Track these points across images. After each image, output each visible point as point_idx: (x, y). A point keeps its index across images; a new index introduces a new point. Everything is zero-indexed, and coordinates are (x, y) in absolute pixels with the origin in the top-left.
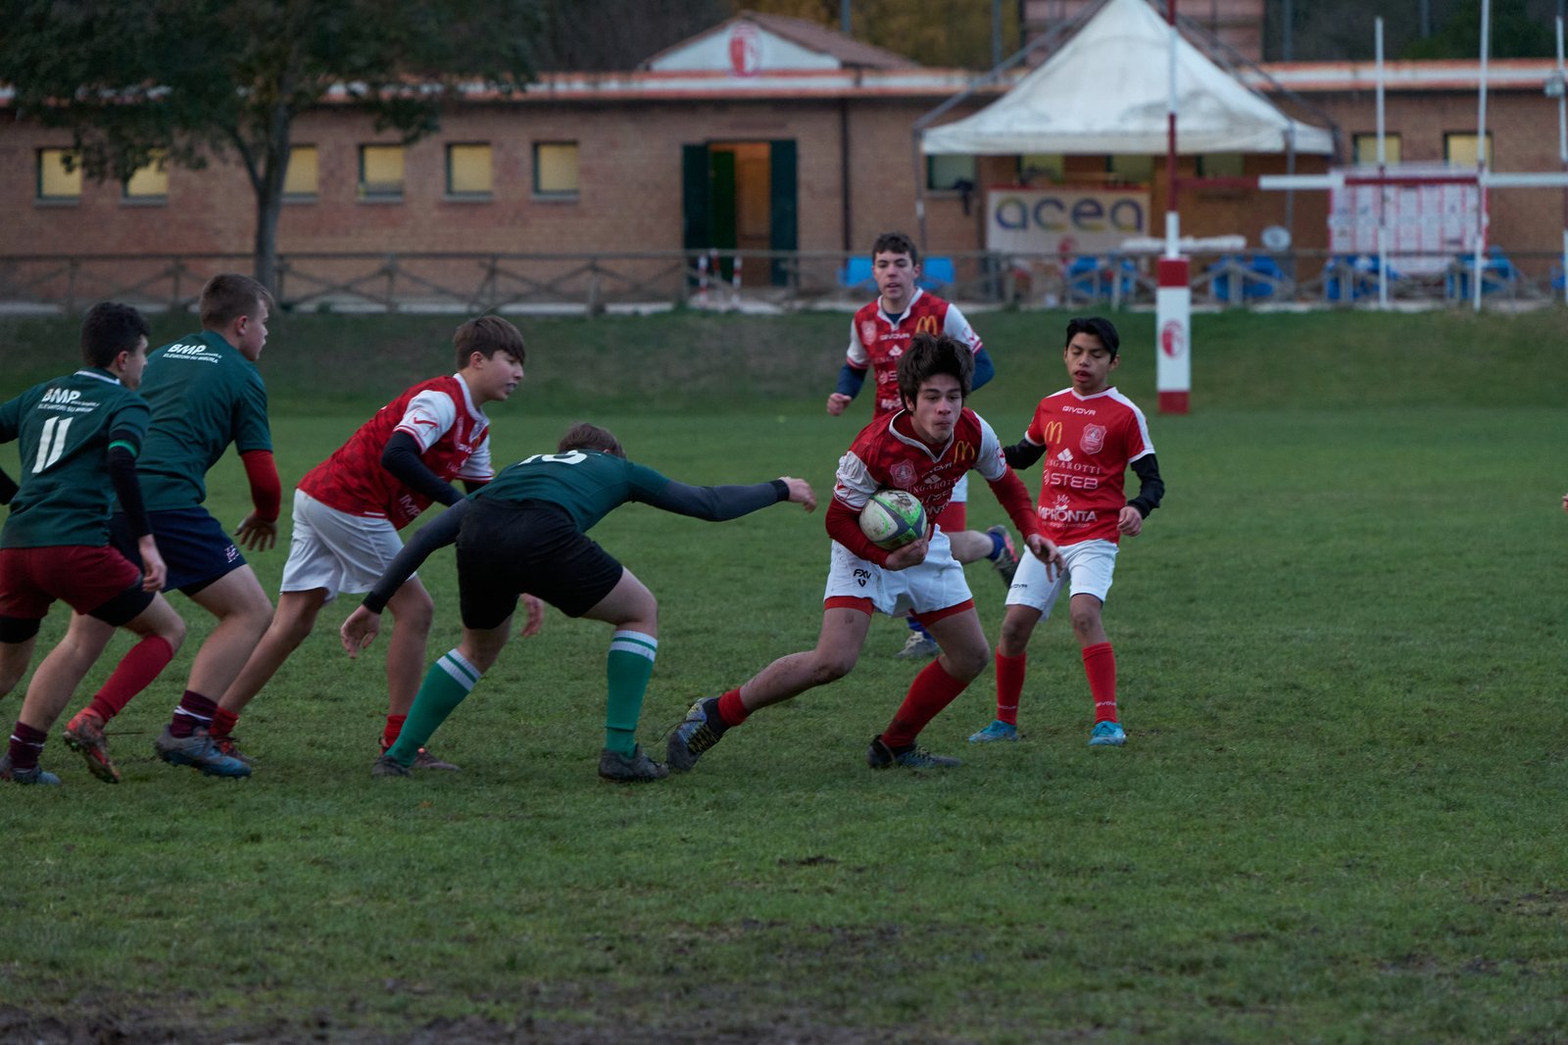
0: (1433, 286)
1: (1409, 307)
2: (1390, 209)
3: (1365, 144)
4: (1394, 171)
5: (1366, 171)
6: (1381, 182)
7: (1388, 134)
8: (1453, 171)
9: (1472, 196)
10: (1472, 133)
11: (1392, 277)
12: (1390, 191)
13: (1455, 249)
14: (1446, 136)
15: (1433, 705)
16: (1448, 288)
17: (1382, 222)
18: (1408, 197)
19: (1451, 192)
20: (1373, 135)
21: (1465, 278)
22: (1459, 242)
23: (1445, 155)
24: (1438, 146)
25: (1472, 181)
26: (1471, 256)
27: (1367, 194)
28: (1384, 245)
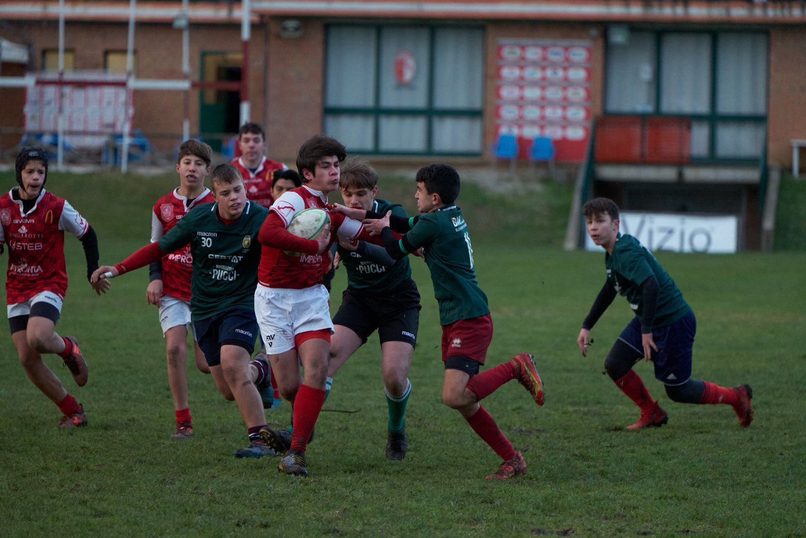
0: (94, 156)
1: (77, 169)
2: (66, 103)
3: (50, 57)
4: (70, 76)
5: (51, 75)
6: (61, 83)
7: (67, 50)
8: (110, 77)
9: (122, 95)
10: (124, 52)
11: (66, 149)
12: (67, 90)
13: (110, 130)
14: (106, 53)
15: (87, 444)
16: (104, 157)
17: (61, 110)
18: (79, 95)
19: (109, 92)
20: (56, 50)
21: (116, 151)
22: (113, 125)
23: (105, 66)
24: (100, 59)
25: (123, 84)
26: (120, 136)
27: (51, 92)
28: (62, 125)
